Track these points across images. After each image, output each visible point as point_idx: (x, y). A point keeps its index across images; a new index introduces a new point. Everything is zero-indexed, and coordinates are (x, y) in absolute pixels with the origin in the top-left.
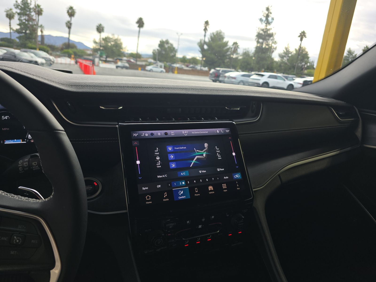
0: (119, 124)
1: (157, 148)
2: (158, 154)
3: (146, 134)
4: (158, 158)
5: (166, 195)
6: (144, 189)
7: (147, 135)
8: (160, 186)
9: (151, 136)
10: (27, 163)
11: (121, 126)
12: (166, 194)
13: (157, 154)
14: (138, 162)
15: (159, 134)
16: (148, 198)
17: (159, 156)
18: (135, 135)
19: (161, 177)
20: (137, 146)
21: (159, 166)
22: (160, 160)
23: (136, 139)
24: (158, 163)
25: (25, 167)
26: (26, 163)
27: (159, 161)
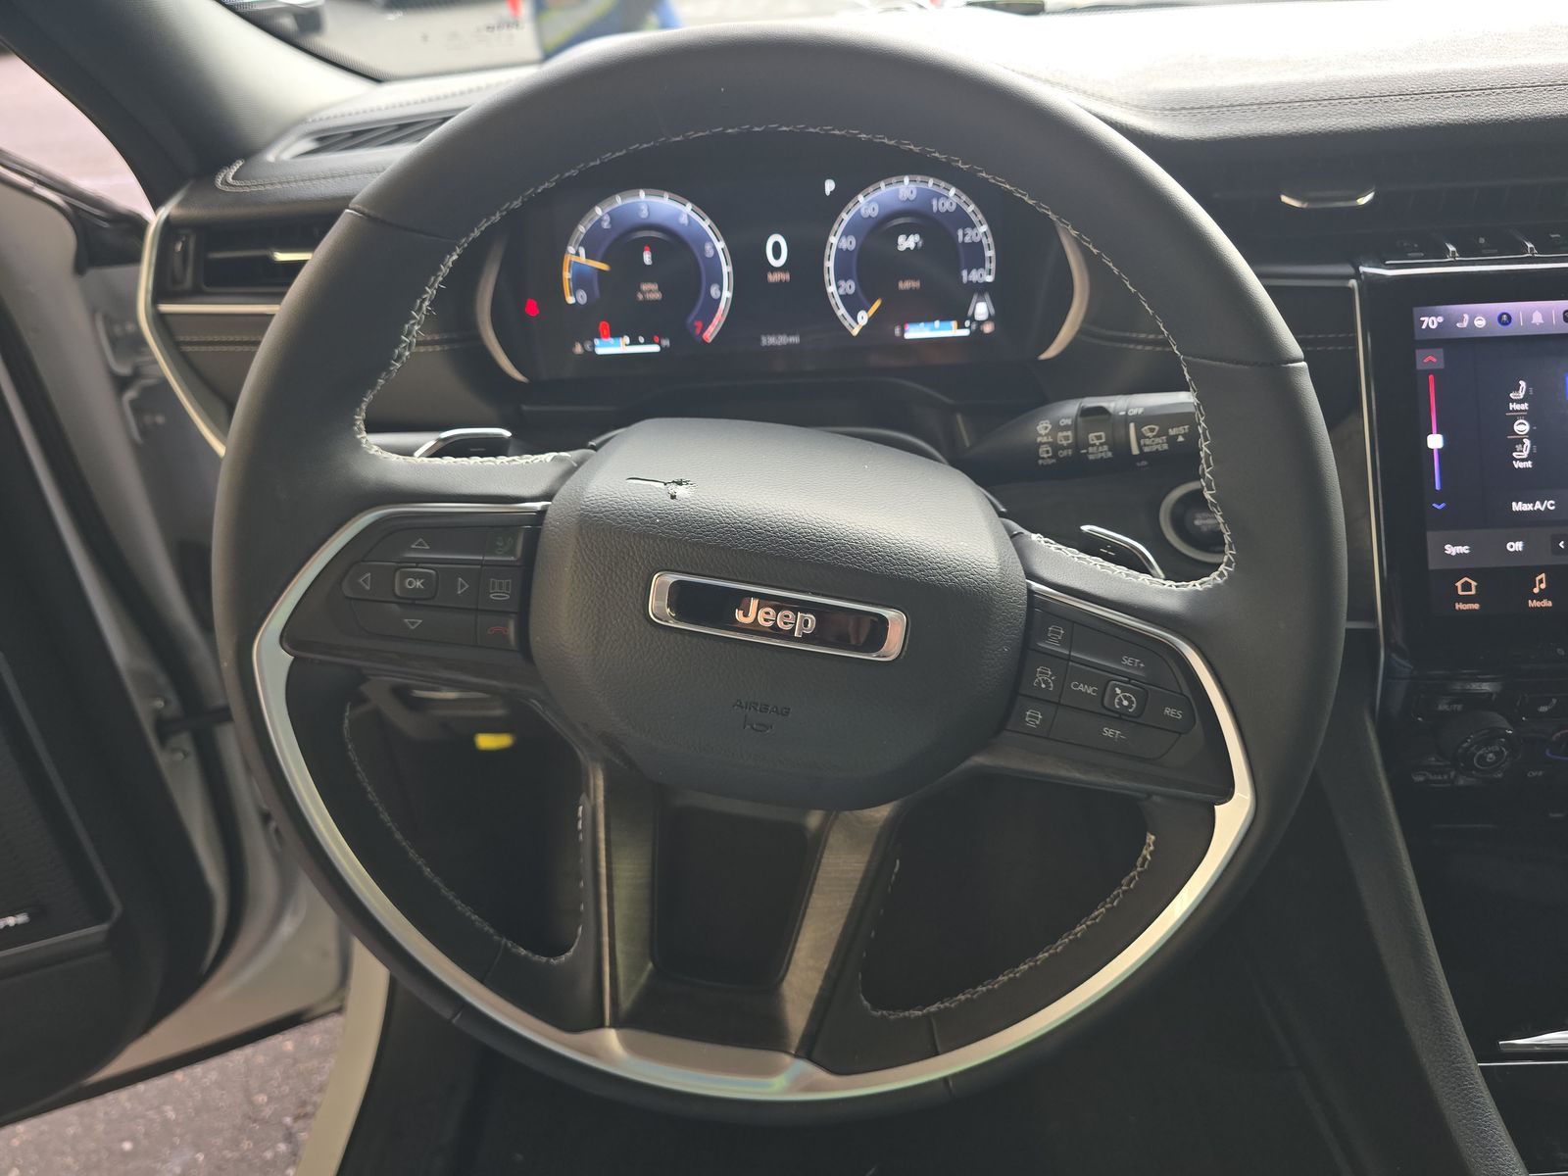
0: (1362, 269)
1: (1523, 384)
2: (1525, 410)
3: (1477, 317)
4: (1521, 428)
5: (1543, 586)
6: (1451, 550)
7: (1480, 323)
8: (1518, 546)
9: (1500, 325)
10: (1069, 433)
11: (1371, 284)
12: (1541, 581)
13: (1521, 411)
14: (1435, 441)
15: (1537, 319)
16: (1467, 587)
17: (1528, 416)
18: (1430, 322)
19: (1527, 507)
20: (1432, 372)
21: (1522, 460)
22: (1530, 435)
23: (1434, 341)
24: (1518, 447)
25: (1063, 448)
26: (1065, 434)
27: (1527, 442)
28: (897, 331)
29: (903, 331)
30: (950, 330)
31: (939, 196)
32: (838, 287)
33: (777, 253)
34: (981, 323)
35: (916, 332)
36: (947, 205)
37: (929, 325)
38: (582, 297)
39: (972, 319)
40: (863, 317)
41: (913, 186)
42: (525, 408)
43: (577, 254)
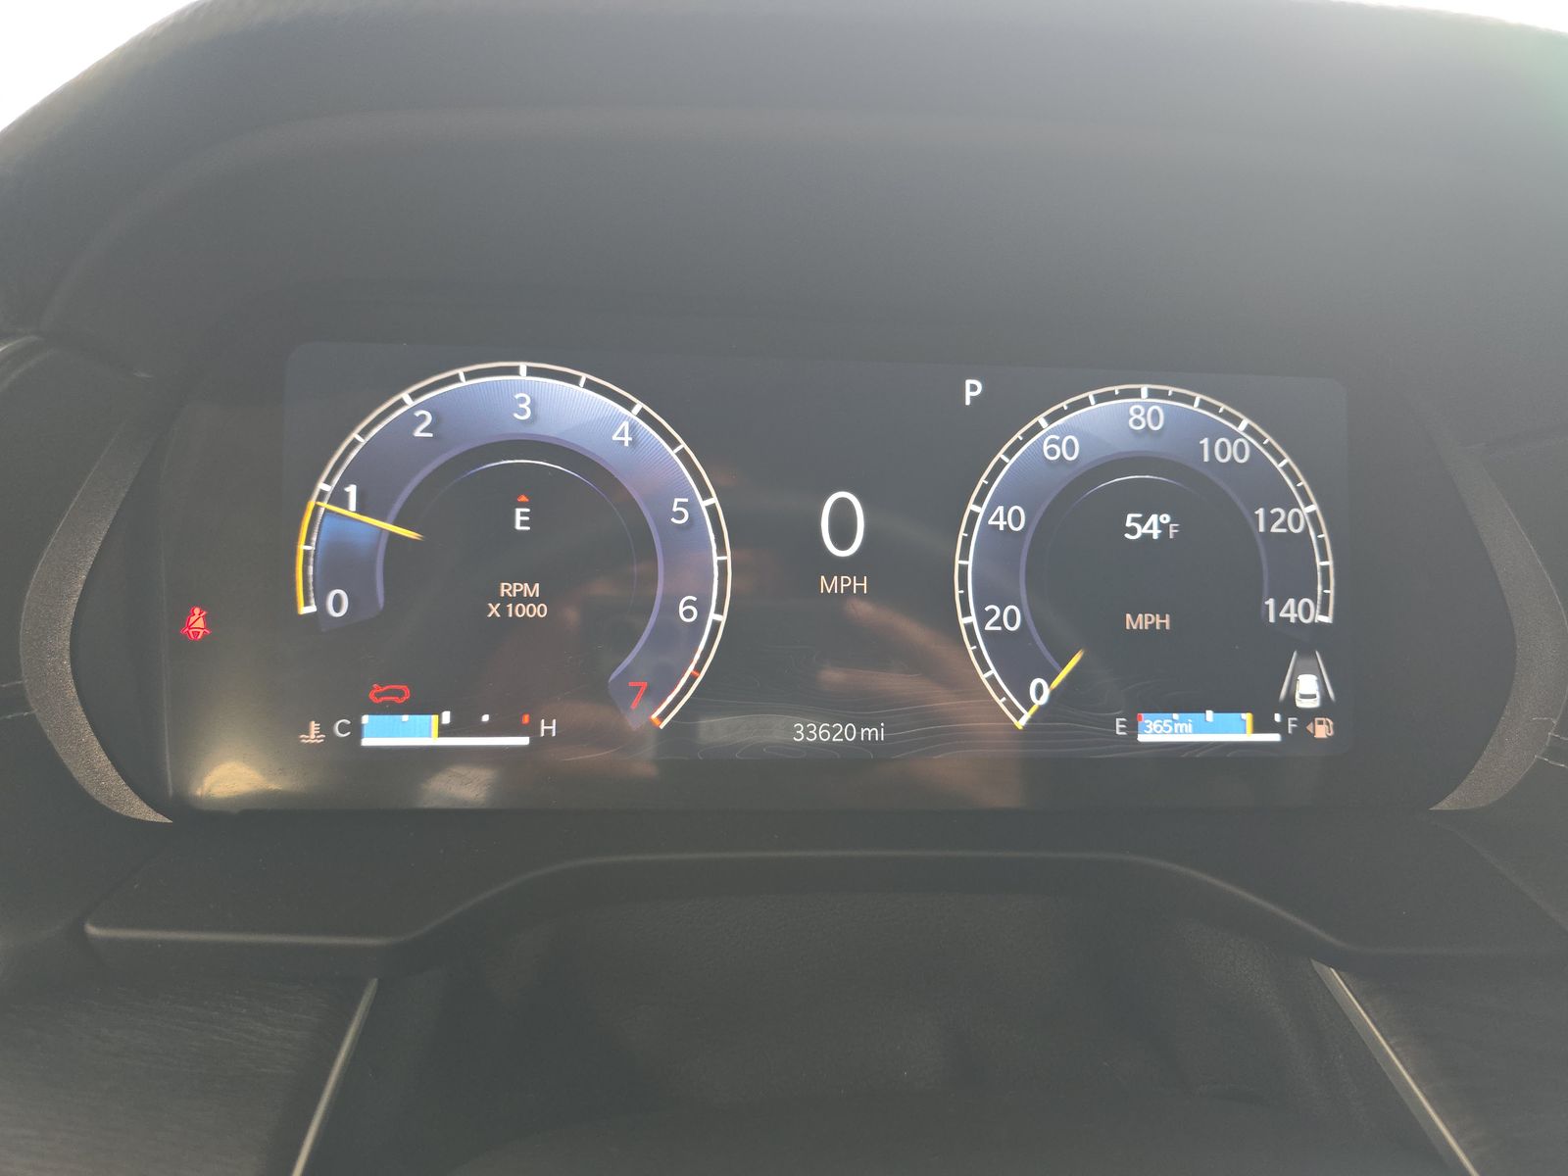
28: (1119, 725)
29: (1133, 727)
30: (1236, 729)
31: (1215, 432)
32: (983, 617)
33: (843, 533)
34: (1308, 716)
35: (1158, 730)
36: (1232, 450)
37: (1193, 717)
38: (338, 604)
39: (1289, 707)
40: (1041, 692)
41: (1157, 405)
42: (92, 930)
43: (339, 498)
